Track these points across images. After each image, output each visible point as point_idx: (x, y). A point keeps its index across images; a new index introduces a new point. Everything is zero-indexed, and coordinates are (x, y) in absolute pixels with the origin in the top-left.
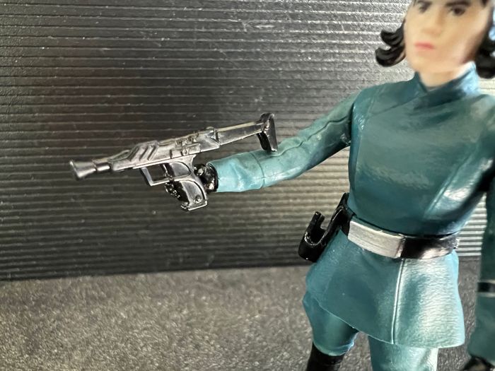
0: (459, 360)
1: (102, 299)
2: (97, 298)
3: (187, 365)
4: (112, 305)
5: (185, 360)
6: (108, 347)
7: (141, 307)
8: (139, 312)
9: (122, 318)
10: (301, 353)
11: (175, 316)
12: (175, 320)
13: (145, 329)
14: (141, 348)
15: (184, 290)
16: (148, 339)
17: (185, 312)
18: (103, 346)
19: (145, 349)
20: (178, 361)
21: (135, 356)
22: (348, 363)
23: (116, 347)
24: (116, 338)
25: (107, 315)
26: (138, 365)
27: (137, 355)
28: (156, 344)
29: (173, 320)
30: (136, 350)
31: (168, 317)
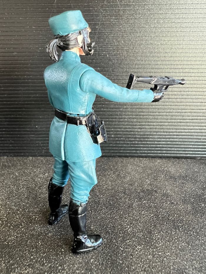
0: (182, 206)
1: (9, 167)
2: (7, 166)
3: (39, 197)
4: (13, 169)
5: (40, 195)
6: (6, 187)
7: (26, 171)
8: (24, 173)
9: (16, 175)
10: (98, 196)
11: (41, 176)
12: (40, 178)
13: (25, 181)
14: (21, 188)
15: (48, 165)
16: (25, 185)
17: (46, 175)
18: (3, 186)
19: (22, 189)
20: (36, 196)
21: (17, 192)
22: (121, 203)
23: (10, 187)
24: (10, 184)
25: (9, 174)
26: (17, 196)
27: (18, 191)
28: (28, 187)
29: (39, 178)
30: (18, 189)
31: (37, 176)
